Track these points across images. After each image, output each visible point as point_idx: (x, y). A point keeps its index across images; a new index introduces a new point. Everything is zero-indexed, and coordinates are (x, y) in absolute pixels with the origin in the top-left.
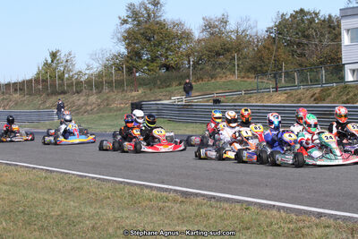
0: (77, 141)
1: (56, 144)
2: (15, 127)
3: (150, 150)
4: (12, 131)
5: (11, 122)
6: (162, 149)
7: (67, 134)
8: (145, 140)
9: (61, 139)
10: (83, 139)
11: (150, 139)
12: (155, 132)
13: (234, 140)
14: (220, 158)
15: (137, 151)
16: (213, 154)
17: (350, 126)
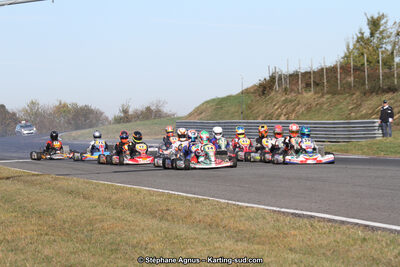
1: (82, 160)
2: (56, 144)
3: (130, 162)
4: (54, 149)
5: (54, 138)
6: (141, 161)
8: (131, 154)
15: (121, 164)
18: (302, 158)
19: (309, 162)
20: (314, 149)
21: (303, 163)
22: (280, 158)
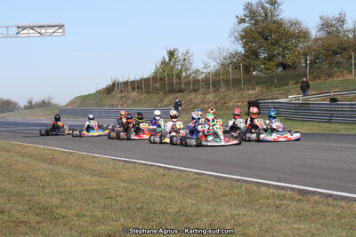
0: (96, 134)
1: (80, 136)
3: (137, 138)
5: (58, 119)
7: (89, 128)
9: (85, 132)
10: (100, 132)
11: (138, 130)
12: (141, 125)
13: (174, 129)
14: (161, 143)
16: (158, 140)
17: (256, 120)
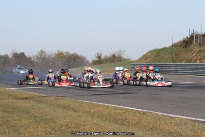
18: (155, 83)
19: (159, 85)
20: (162, 78)
21: (156, 86)
22: (145, 83)
